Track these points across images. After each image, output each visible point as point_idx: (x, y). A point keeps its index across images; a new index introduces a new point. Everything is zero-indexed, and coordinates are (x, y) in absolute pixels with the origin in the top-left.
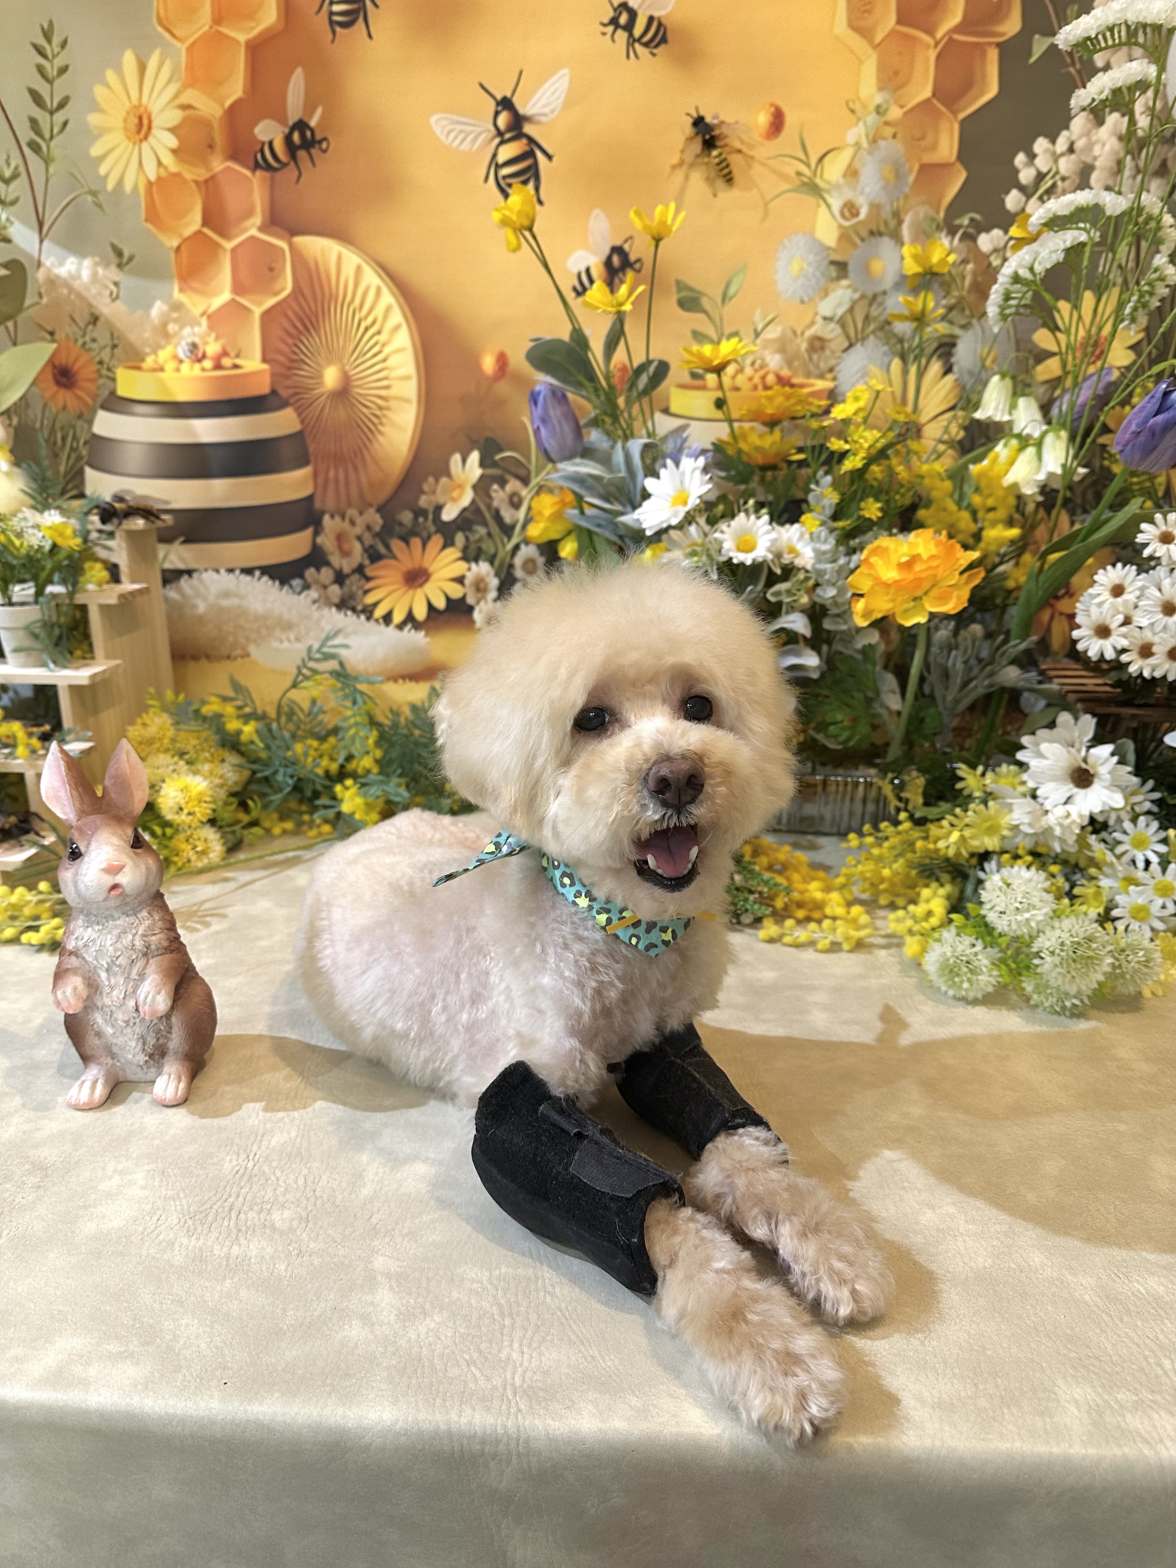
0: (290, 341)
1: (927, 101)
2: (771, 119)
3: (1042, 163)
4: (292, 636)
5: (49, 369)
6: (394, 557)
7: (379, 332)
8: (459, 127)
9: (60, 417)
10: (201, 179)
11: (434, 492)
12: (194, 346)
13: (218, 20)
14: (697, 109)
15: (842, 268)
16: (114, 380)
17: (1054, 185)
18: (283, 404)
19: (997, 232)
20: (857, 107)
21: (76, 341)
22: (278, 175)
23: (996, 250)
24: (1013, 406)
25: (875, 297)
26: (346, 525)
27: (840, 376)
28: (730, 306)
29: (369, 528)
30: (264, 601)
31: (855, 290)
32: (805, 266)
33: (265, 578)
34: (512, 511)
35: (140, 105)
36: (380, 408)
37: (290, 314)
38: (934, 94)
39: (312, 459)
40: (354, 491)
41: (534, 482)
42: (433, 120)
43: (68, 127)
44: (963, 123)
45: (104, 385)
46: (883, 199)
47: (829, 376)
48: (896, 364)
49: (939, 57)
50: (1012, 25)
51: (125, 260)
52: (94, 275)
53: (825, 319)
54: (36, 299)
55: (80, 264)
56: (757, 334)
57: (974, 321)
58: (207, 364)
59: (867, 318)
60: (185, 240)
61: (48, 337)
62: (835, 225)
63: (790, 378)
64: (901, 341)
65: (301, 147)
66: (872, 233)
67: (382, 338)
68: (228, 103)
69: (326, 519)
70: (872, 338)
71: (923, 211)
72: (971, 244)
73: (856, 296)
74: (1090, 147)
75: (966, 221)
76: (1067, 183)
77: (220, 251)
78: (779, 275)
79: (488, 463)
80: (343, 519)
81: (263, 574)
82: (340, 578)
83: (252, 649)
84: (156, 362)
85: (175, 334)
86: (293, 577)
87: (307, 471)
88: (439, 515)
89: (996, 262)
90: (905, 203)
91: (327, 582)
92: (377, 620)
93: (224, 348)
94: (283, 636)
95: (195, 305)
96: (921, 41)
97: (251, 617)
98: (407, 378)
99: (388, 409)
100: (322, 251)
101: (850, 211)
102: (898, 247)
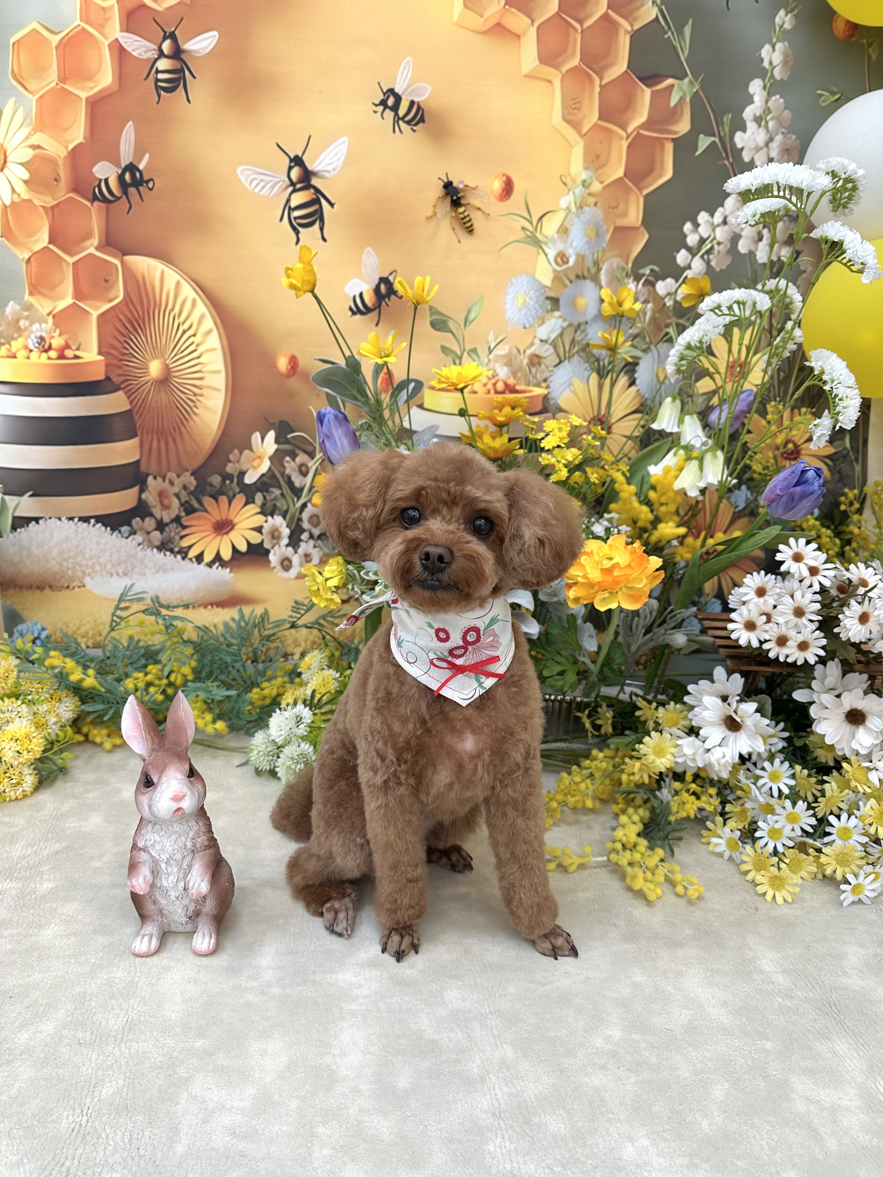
0: (122, 339)
1: (620, 179)
2: (504, 186)
3: (704, 231)
6: (206, 511)
7: (194, 335)
10: (48, 205)
11: (238, 461)
12: (42, 339)
13: (62, 79)
15: (555, 302)
17: (712, 248)
18: (116, 389)
19: (670, 281)
20: (568, 181)
22: (112, 206)
23: (669, 294)
24: (681, 422)
25: (579, 326)
26: (166, 484)
27: (551, 385)
28: (470, 328)
29: (185, 487)
30: (98, 543)
31: (565, 320)
32: (527, 300)
33: (100, 525)
34: (301, 477)
36: (195, 395)
37: (122, 317)
38: (625, 175)
39: (139, 433)
40: (173, 459)
41: (318, 456)
42: (239, 170)
44: (646, 197)
46: (588, 252)
47: (544, 385)
48: (594, 377)
49: (629, 146)
50: (683, 126)
53: (542, 341)
56: (490, 351)
57: (652, 347)
58: (53, 354)
59: (573, 341)
60: (34, 253)
62: (551, 269)
63: (515, 385)
64: (598, 360)
65: (131, 185)
66: (578, 277)
67: (197, 339)
68: (71, 147)
69: (150, 479)
70: (576, 357)
71: (616, 262)
72: (651, 289)
73: (565, 324)
75: (648, 272)
76: (721, 247)
77: (64, 264)
78: (508, 306)
79: (282, 440)
80: (164, 480)
81: (97, 522)
82: (161, 526)
83: (87, 581)
84: (9, 350)
85: (26, 329)
86: (123, 526)
87: (135, 442)
88: (243, 479)
89: (669, 303)
90: (603, 255)
91: (150, 529)
92: (191, 559)
93: (66, 342)
94: (113, 571)
95: (42, 307)
96: (616, 133)
97: (87, 555)
98: (216, 372)
99: (201, 395)
100: (148, 268)
101: (562, 259)
102: (597, 289)
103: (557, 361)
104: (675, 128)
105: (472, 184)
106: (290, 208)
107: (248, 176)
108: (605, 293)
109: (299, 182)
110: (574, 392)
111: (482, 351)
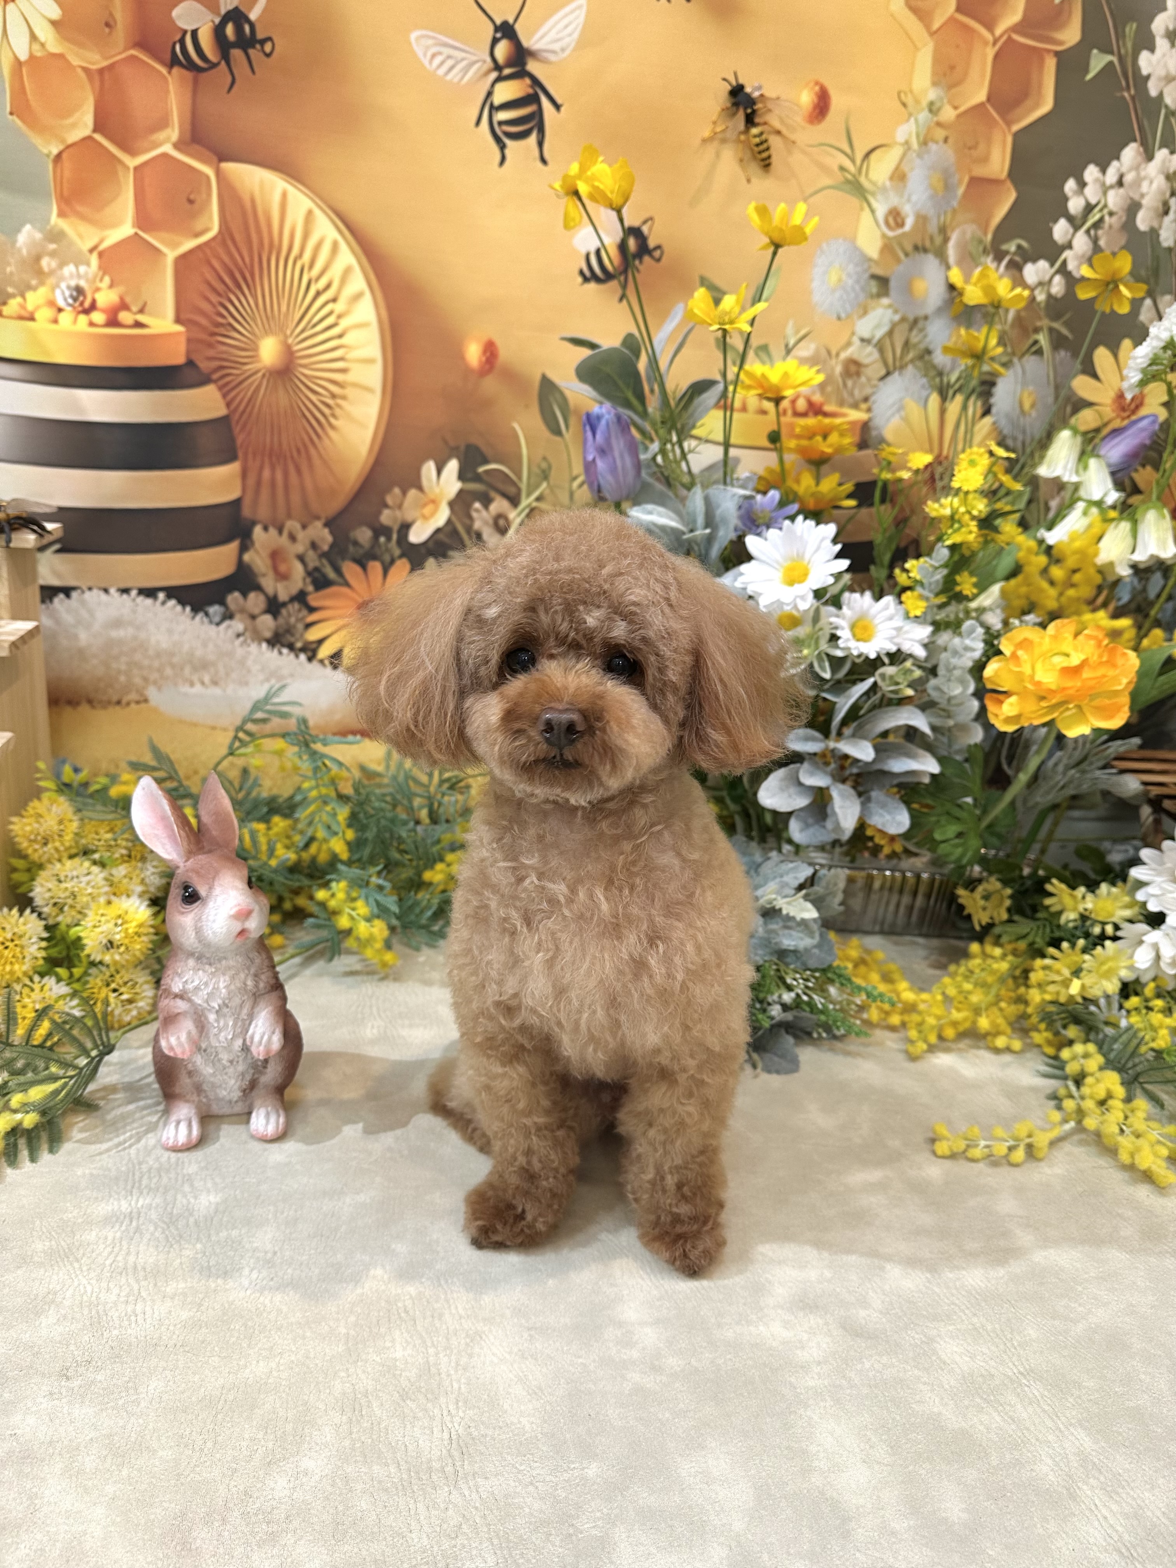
0: (214, 298)
1: (981, 105)
2: (816, 100)
3: (1092, 193)
4: (207, 679)
6: (347, 584)
7: (334, 300)
8: (446, 51)
10: (94, 67)
11: (400, 506)
12: (79, 290)
14: (735, 74)
15: (883, 283)
17: (1101, 220)
18: (203, 381)
19: (1043, 264)
20: (909, 100)
23: (1040, 284)
24: (1082, 467)
25: (916, 321)
26: (284, 540)
27: (875, 407)
29: (314, 546)
30: (170, 631)
31: (896, 312)
32: (844, 277)
33: (172, 602)
36: (334, 396)
37: (216, 263)
38: (989, 99)
39: (240, 454)
40: (296, 499)
41: (525, 502)
42: (413, 36)
44: (1016, 136)
46: (931, 213)
47: (864, 406)
48: (934, 399)
49: (997, 56)
50: (1071, 34)
53: (863, 340)
56: (788, 351)
57: (1015, 360)
58: (98, 317)
59: (907, 344)
60: (68, 147)
62: (879, 233)
63: (822, 405)
64: (940, 374)
65: (234, 45)
66: (916, 248)
67: (339, 307)
69: (258, 531)
70: (910, 367)
71: (970, 230)
72: (1017, 273)
73: (897, 318)
74: (1138, 182)
75: (1013, 248)
76: (1114, 219)
77: (119, 168)
78: (815, 284)
79: (469, 475)
80: (280, 531)
81: (169, 596)
82: (274, 607)
83: (152, 693)
84: (23, 307)
85: (52, 272)
86: (211, 603)
87: (231, 469)
88: (406, 535)
89: (1041, 297)
90: (953, 218)
91: (256, 611)
92: (321, 662)
93: (122, 299)
94: (195, 678)
95: (81, 236)
96: (980, 36)
97: (151, 652)
98: (370, 361)
99: (344, 398)
100: (262, 184)
101: (895, 220)
102: (943, 268)
103: (883, 372)
104: (1060, 36)
105: (769, 92)
106: (492, 106)
107: (427, 48)
108: (956, 276)
109: (509, 64)
110: (905, 420)
111: (777, 350)
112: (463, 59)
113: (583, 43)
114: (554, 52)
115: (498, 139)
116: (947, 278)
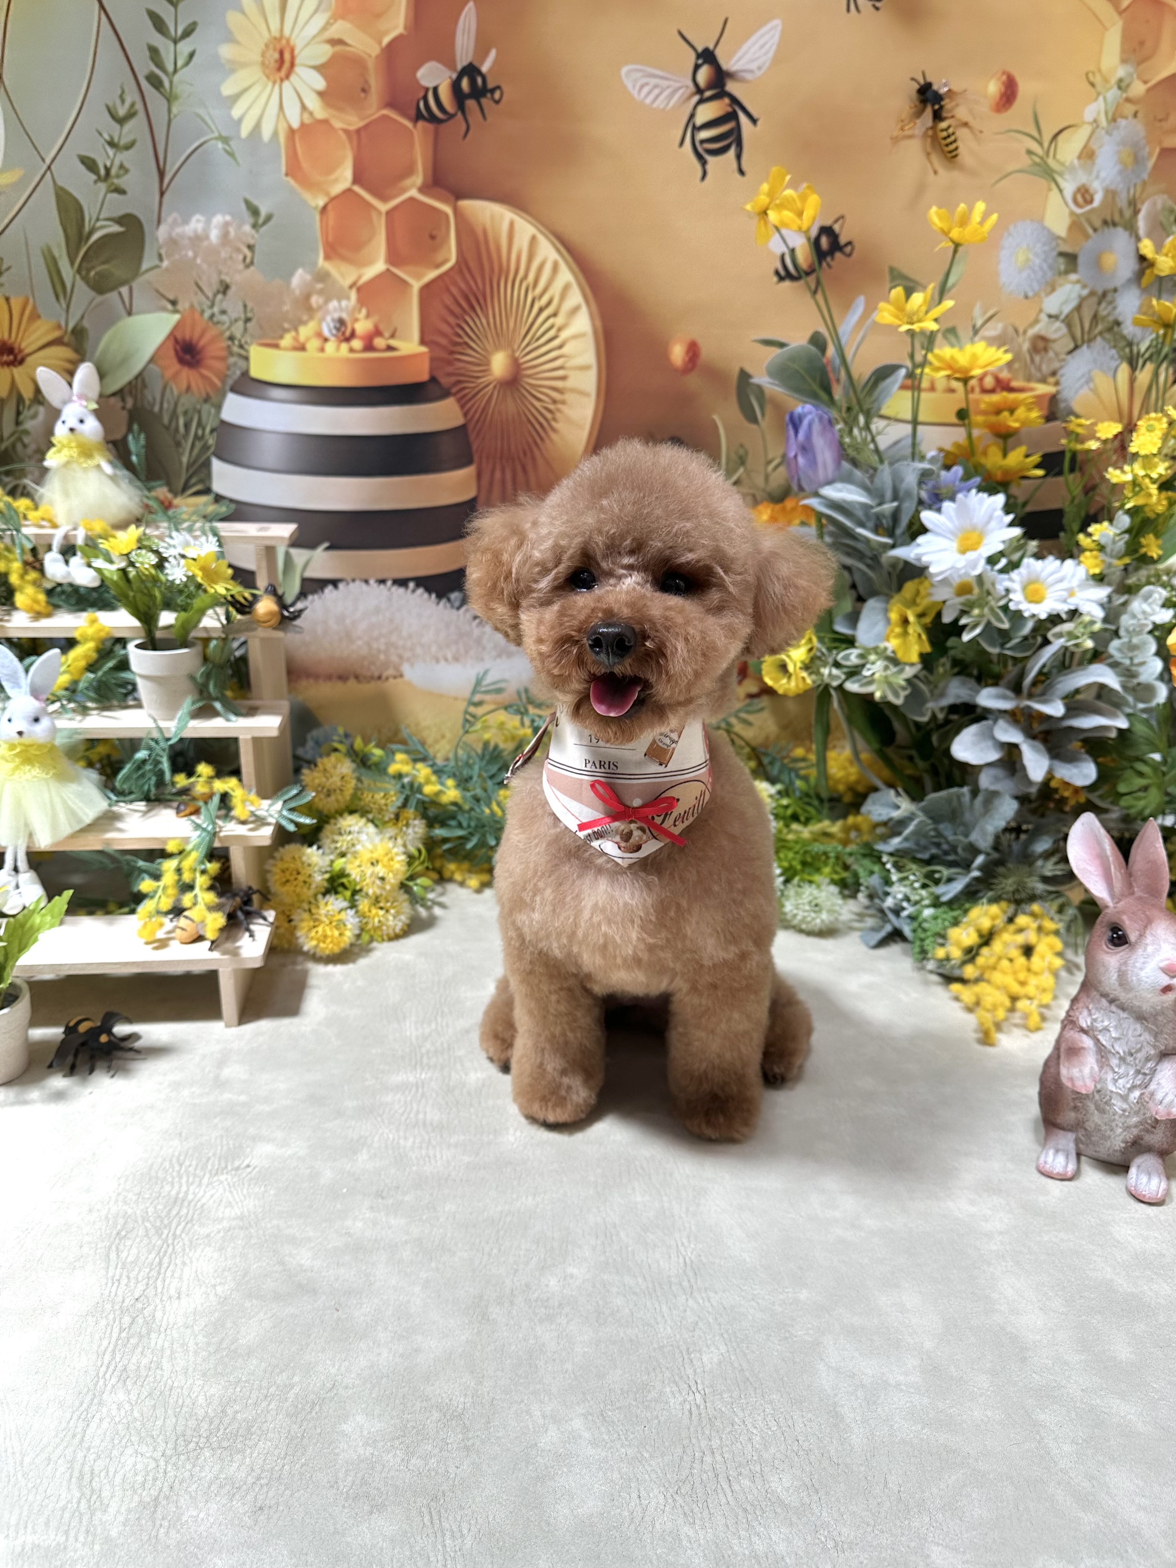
0: (452, 320)
1: (1172, 77)
2: (1003, 89)
5: (171, 344)
7: (555, 315)
8: (653, 81)
9: (183, 400)
10: (353, 128)
12: (341, 322)
15: (1071, 259)
16: (247, 359)
18: (444, 394)
20: (1098, 80)
21: (202, 312)
22: (443, 126)
25: (1104, 295)
27: (1063, 380)
30: (421, 616)
31: (1084, 286)
32: (1031, 256)
33: (420, 591)
35: (282, 36)
36: (555, 402)
37: (454, 290)
39: (475, 459)
42: (624, 70)
43: (195, 59)
45: (235, 364)
46: (1120, 187)
47: (1052, 380)
48: (1124, 369)
51: (261, 220)
52: (225, 235)
53: (1050, 316)
54: (156, 262)
55: (208, 222)
56: (976, 331)
58: (357, 344)
59: (1095, 318)
60: (333, 199)
61: (169, 306)
62: (1067, 211)
63: (1009, 381)
64: (1130, 344)
66: (1105, 223)
67: (559, 321)
68: (386, 40)
70: (1099, 339)
71: (1161, 200)
73: (1085, 292)
77: (374, 215)
78: (1002, 266)
81: (418, 585)
83: (406, 669)
84: (296, 339)
85: (320, 308)
86: (452, 590)
87: (468, 472)
90: (1143, 191)
93: (376, 326)
94: (440, 656)
95: (343, 275)
96: (1170, 7)
97: (404, 634)
98: (585, 368)
99: (563, 402)
100: (492, 218)
101: (1083, 196)
102: (1133, 240)
103: (1072, 346)
106: (694, 127)
108: (1147, 247)
109: (710, 87)
110: (1094, 391)
111: (964, 332)
112: (668, 87)
113: (779, 59)
114: (751, 71)
115: (700, 157)
116: (1137, 249)
